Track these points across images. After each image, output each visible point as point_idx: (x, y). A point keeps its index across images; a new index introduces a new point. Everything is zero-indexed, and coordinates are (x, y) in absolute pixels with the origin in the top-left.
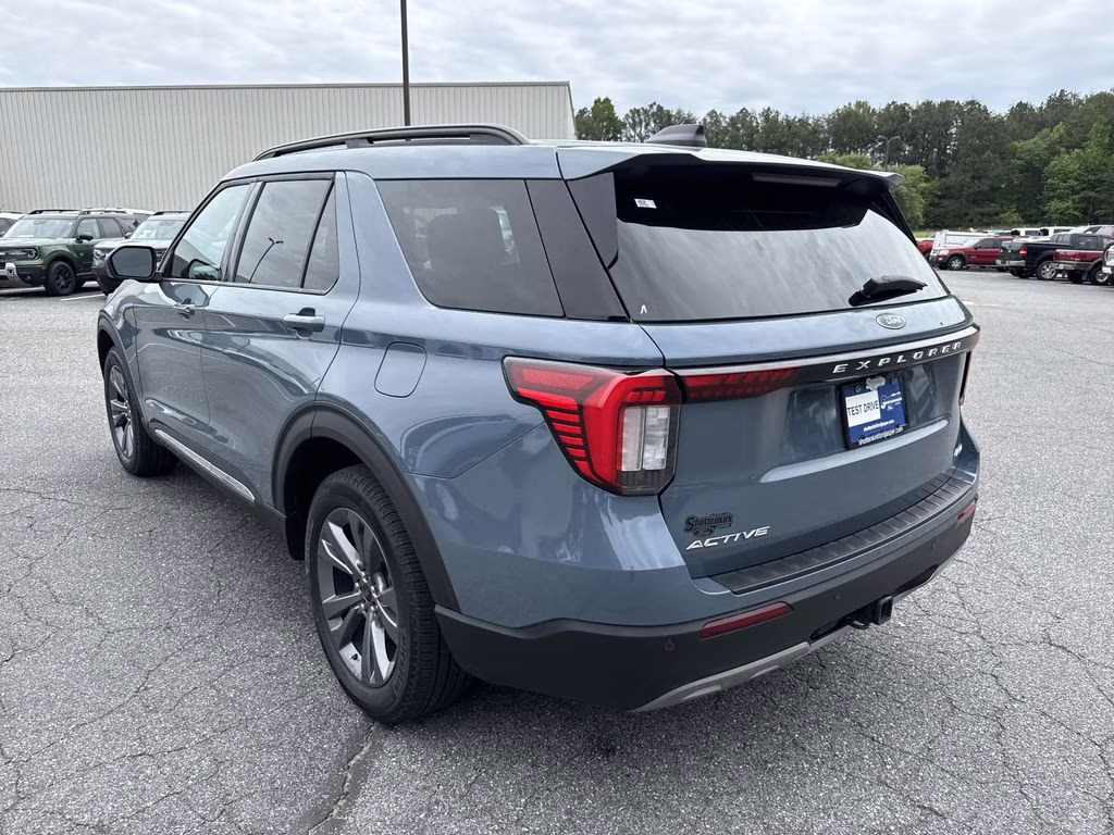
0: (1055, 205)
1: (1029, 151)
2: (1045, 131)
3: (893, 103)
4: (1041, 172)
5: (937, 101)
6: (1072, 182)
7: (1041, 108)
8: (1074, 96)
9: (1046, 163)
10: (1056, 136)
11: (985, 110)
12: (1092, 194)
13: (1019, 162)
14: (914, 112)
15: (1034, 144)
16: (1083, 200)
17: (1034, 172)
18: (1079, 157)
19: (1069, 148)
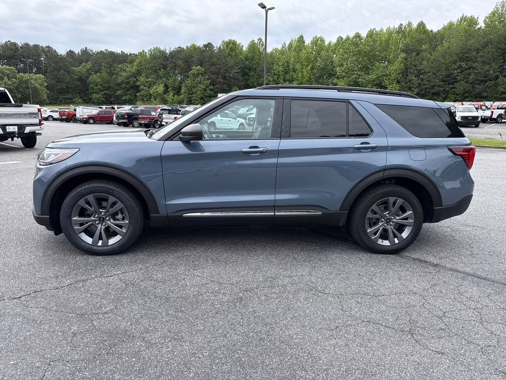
0: (95, 96)
1: (79, 72)
2: (84, 64)
3: (9, 41)
4: (86, 82)
5: (31, 44)
6: (99, 87)
7: (78, 54)
8: (91, 50)
9: (88, 78)
10: (89, 67)
11: (55, 51)
12: (108, 92)
13: (76, 77)
14: (21, 47)
15: (81, 69)
16: (105, 94)
17: (83, 80)
18: (100, 77)
19: (96, 72)
